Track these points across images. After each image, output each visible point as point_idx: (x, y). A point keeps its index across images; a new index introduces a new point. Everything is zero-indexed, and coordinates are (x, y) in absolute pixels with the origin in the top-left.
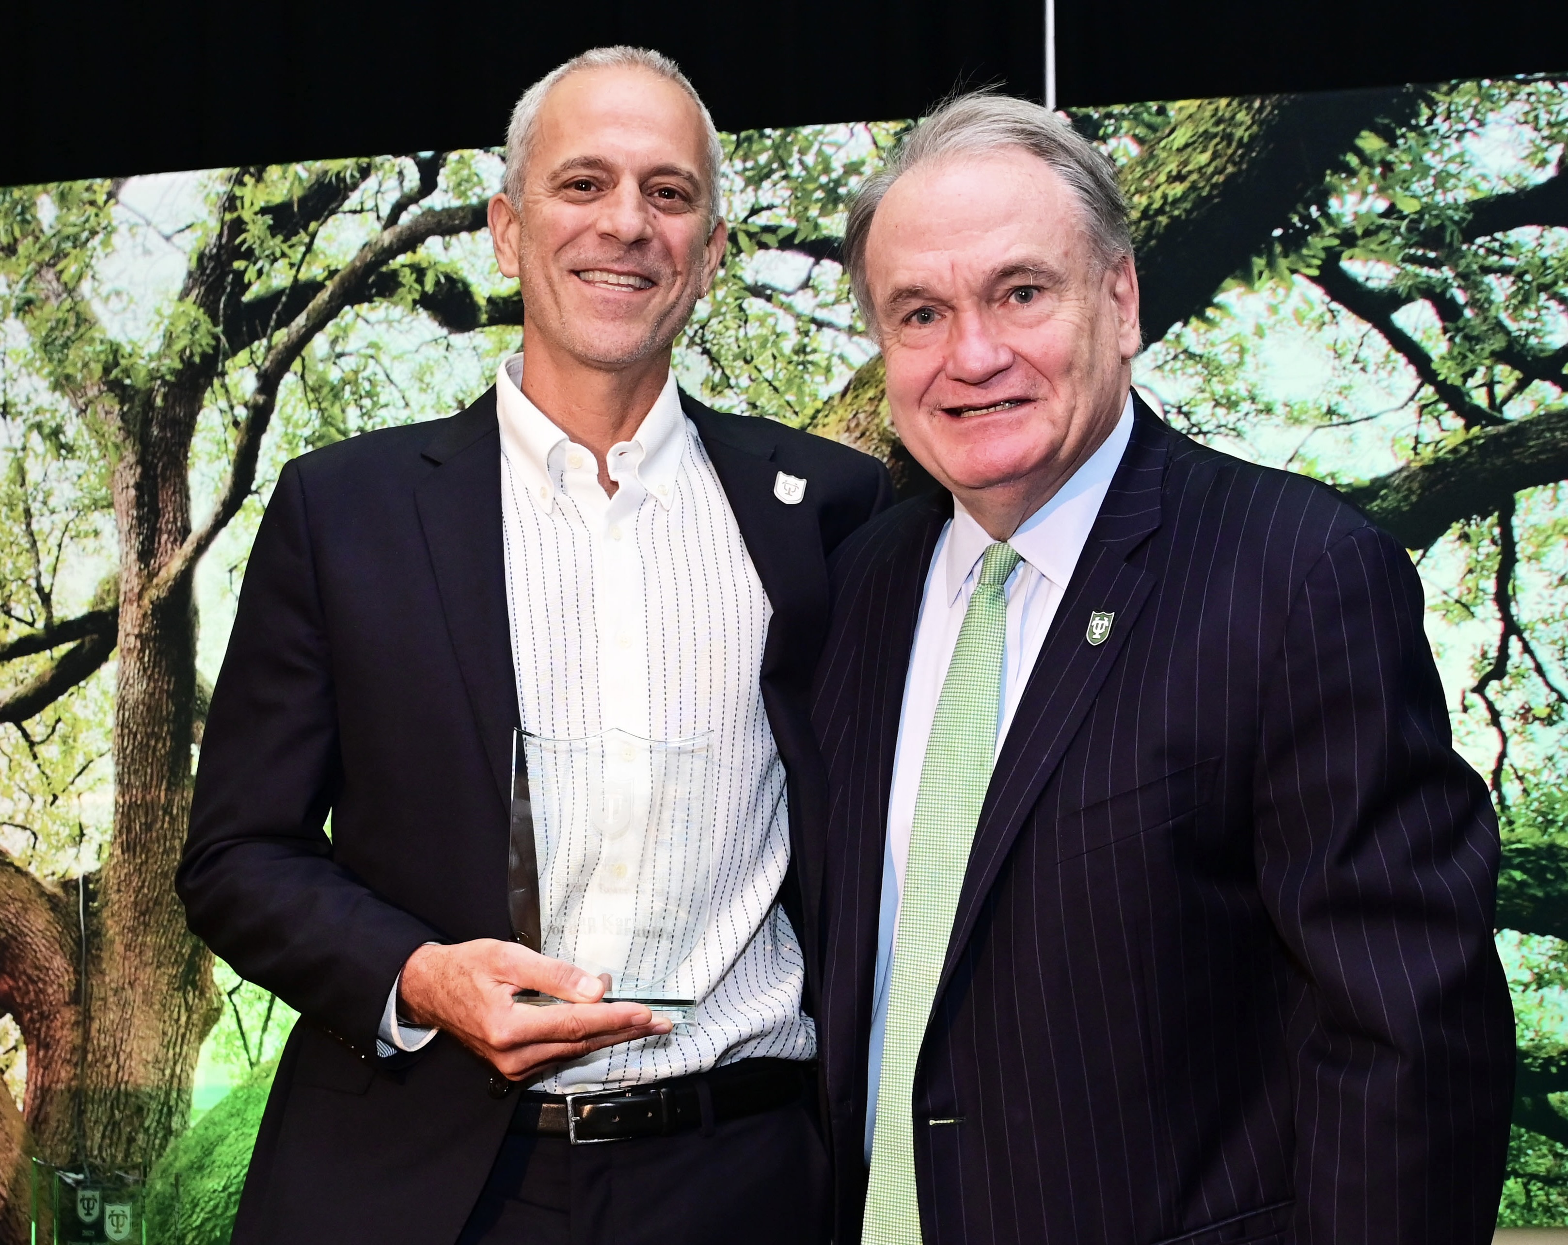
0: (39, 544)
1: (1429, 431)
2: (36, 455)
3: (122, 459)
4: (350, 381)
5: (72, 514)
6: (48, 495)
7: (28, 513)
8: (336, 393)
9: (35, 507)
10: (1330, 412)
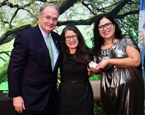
1: (91, 16)
4: (3, 12)
8: (2, 13)
10: (83, 14)
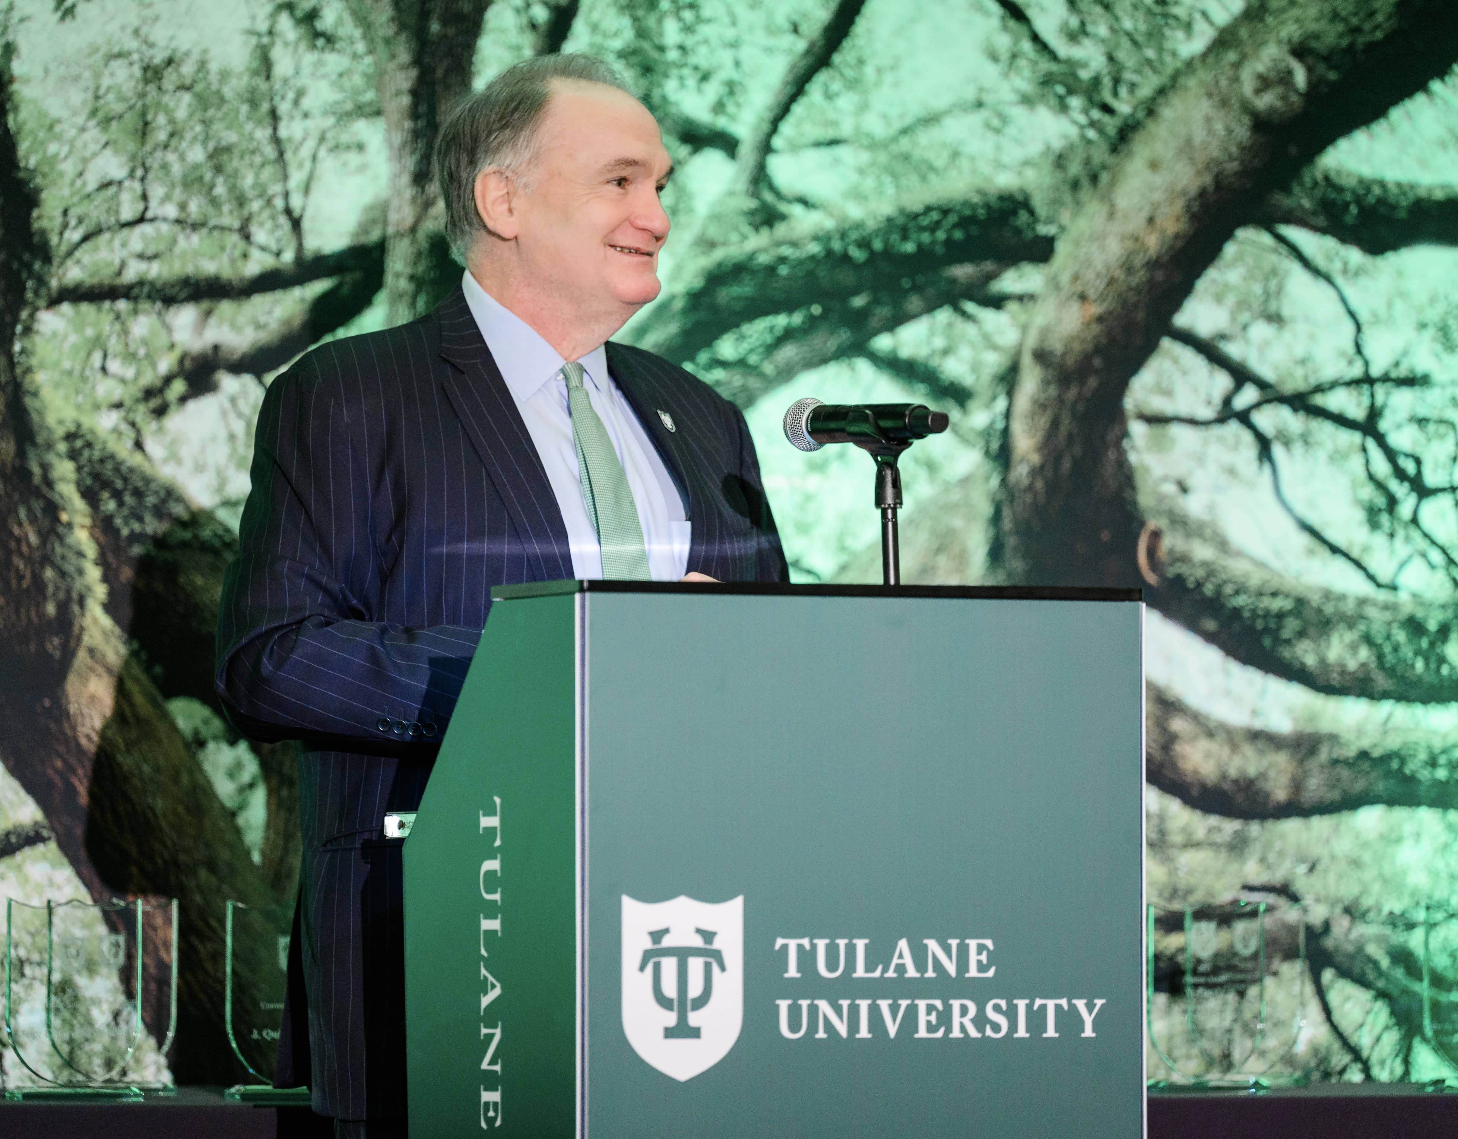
0: (288, 156)
2: (286, 44)
3: (393, 56)
5: (331, 121)
6: (300, 94)
7: (274, 116)
9: (284, 107)
